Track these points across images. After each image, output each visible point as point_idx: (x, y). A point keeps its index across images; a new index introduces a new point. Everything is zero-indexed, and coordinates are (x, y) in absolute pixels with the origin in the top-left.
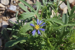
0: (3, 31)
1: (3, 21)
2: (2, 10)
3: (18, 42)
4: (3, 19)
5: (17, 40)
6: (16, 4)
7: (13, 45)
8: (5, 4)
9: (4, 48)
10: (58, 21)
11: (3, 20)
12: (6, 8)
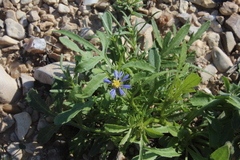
0: (30, 96)
1: (22, 75)
2: (14, 51)
3: (76, 113)
4: (19, 69)
5: (74, 110)
6: (42, 34)
7: (68, 120)
8: (16, 36)
9: (36, 129)
10: (144, 66)
11: (20, 72)
12: (22, 45)
